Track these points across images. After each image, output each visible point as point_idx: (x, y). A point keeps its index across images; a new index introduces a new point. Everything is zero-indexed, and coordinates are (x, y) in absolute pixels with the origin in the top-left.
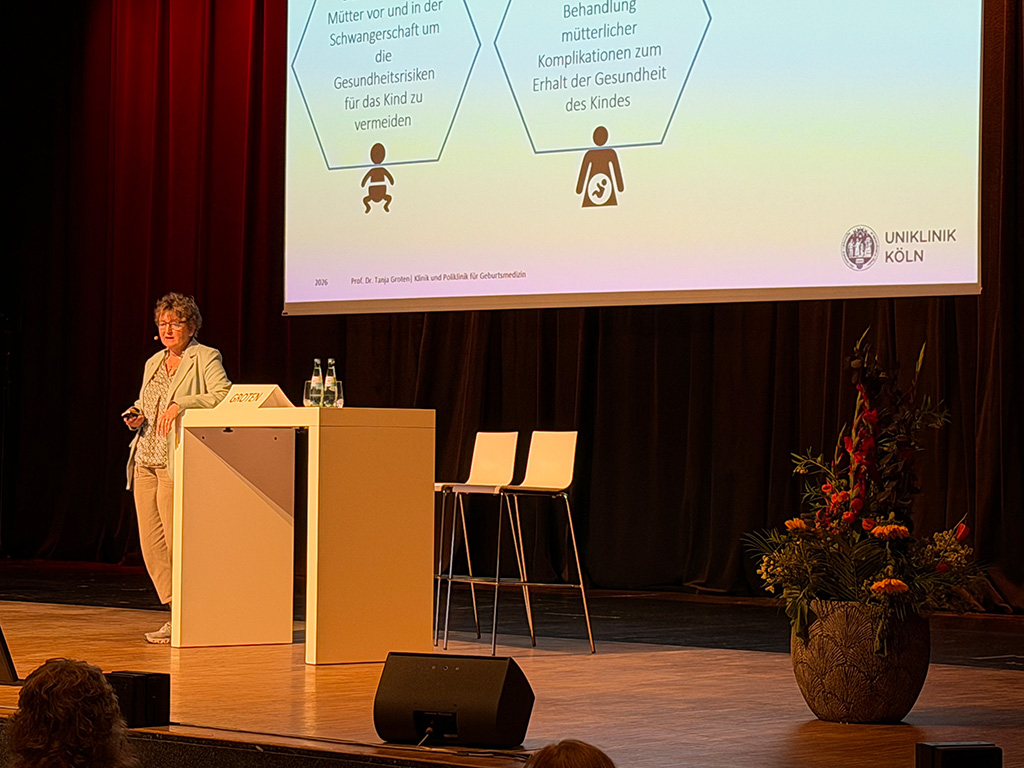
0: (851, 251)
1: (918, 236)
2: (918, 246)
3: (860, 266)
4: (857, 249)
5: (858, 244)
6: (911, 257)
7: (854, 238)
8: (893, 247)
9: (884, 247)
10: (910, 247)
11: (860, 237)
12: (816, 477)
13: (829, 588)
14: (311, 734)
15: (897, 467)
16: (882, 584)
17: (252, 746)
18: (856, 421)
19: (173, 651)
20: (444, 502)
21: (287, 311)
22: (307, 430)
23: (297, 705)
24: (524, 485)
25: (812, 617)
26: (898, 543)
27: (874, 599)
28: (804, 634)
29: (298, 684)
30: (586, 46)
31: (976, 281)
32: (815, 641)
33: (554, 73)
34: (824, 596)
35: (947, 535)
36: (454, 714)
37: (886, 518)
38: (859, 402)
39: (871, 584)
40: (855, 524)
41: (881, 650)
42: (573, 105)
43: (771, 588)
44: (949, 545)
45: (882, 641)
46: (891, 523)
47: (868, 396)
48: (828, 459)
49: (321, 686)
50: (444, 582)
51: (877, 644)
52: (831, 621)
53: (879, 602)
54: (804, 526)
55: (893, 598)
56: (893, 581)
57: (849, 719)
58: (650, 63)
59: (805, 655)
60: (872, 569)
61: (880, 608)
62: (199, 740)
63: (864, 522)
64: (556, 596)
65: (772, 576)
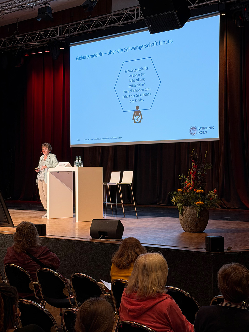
0: (191, 131)
1: (206, 128)
2: (206, 130)
3: (193, 135)
4: (193, 131)
5: (193, 130)
6: (204, 133)
7: (192, 129)
8: (200, 130)
9: (198, 131)
10: (204, 130)
11: (193, 128)
12: (184, 180)
13: (187, 203)
14: (77, 237)
15: (201, 178)
16: (198, 203)
17: (64, 239)
18: (192, 168)
19: (47, 220)
20: (105, 187)
21: (71, 146)
22: (75, 172)
23: (74, 231)
24: (122, 183)
25: (183, 210)
26: (202, 194)
27: (196, 206)
28: (182, 214)
29: (74, 226)
30: (134, 88)
31: (218, 138)
32: (184, 215)
33: (127, 94)
34: (186, 205)
35: (212, 192)
36: (107, 232)
37: (199, 188)
38: (193, 164)
39: (196, 203)
40: (192, 190)
41: (198, 217)
42: (131, 101)
43: (175, 204)
44: (212, 194)
45: (198, 215)
46: (200, 189)
47: (195, 162)
48: (187, 176)
49: (79, 227)
50: (105, 204)
51: (197, 216)
52: (188, 211)
53: (198, 206)
54: (181, 190)
55: (201, 205)
56: (201, 202)
57: (192, 232)
58: (148, 92)
59: (182, 218)
60: (196, 199)
61: (198, 208)
62: (53, 238)
63: (194, 189)
64: (130, 207)
65: (175, 201)
